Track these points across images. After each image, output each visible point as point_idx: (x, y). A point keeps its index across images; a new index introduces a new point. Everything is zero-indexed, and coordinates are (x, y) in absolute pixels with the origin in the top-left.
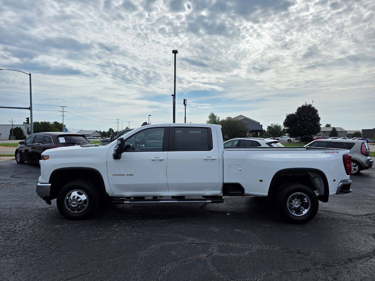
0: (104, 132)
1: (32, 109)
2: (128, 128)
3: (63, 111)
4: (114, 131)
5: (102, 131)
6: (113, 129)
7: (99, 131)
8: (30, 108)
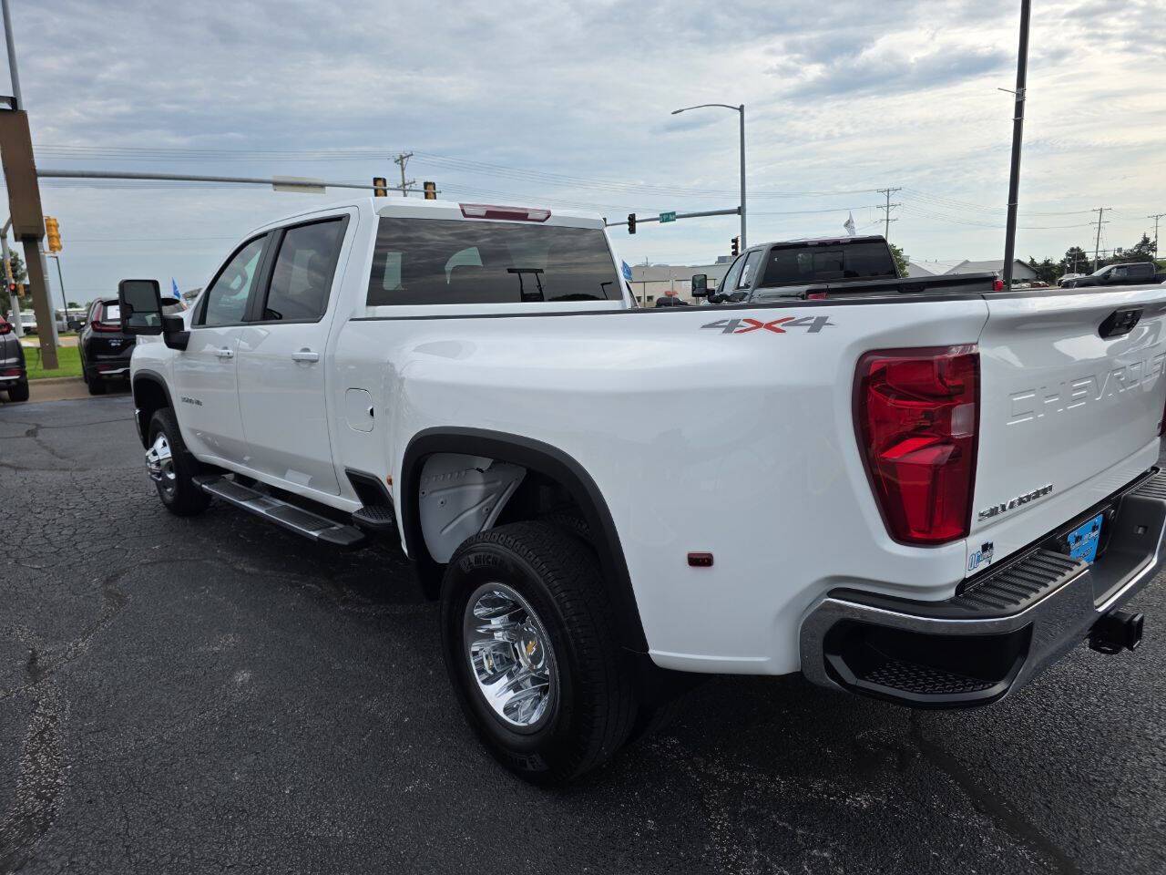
0: (1047, 263)
1: (745, 211)
2: (1151, 241)
3: (888, 206)
4: (1087, 255)
5: (1039, 261)
6: (1084, 248)
7: (1028, 261)
8: (740, 211)
